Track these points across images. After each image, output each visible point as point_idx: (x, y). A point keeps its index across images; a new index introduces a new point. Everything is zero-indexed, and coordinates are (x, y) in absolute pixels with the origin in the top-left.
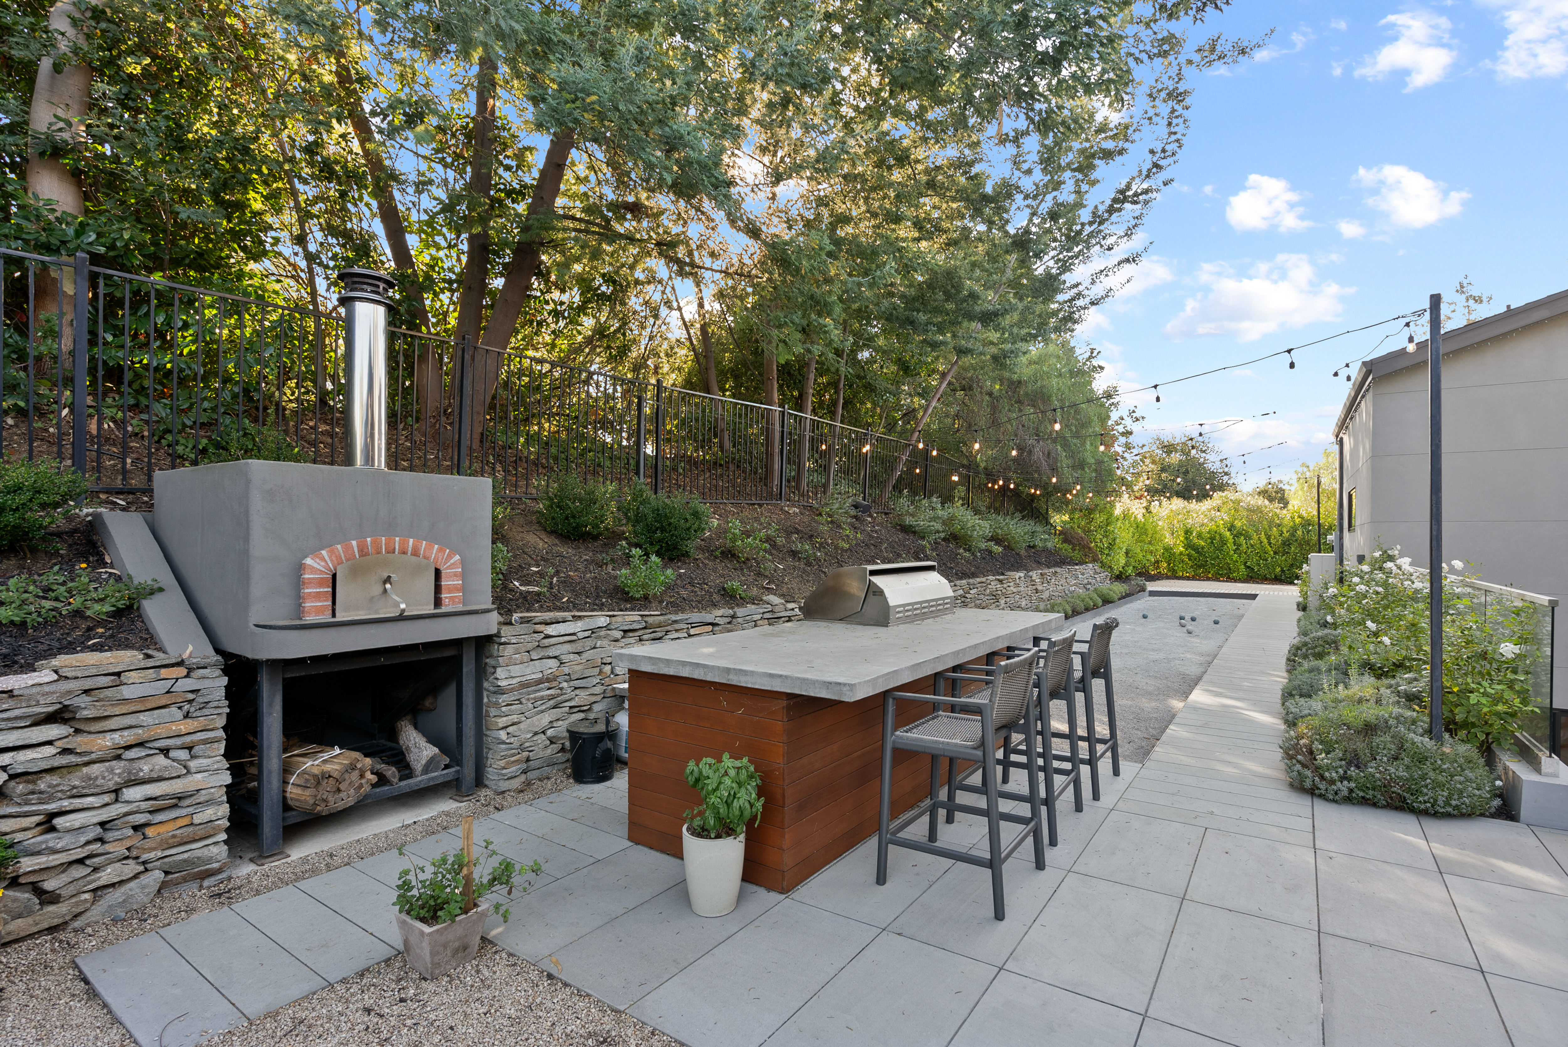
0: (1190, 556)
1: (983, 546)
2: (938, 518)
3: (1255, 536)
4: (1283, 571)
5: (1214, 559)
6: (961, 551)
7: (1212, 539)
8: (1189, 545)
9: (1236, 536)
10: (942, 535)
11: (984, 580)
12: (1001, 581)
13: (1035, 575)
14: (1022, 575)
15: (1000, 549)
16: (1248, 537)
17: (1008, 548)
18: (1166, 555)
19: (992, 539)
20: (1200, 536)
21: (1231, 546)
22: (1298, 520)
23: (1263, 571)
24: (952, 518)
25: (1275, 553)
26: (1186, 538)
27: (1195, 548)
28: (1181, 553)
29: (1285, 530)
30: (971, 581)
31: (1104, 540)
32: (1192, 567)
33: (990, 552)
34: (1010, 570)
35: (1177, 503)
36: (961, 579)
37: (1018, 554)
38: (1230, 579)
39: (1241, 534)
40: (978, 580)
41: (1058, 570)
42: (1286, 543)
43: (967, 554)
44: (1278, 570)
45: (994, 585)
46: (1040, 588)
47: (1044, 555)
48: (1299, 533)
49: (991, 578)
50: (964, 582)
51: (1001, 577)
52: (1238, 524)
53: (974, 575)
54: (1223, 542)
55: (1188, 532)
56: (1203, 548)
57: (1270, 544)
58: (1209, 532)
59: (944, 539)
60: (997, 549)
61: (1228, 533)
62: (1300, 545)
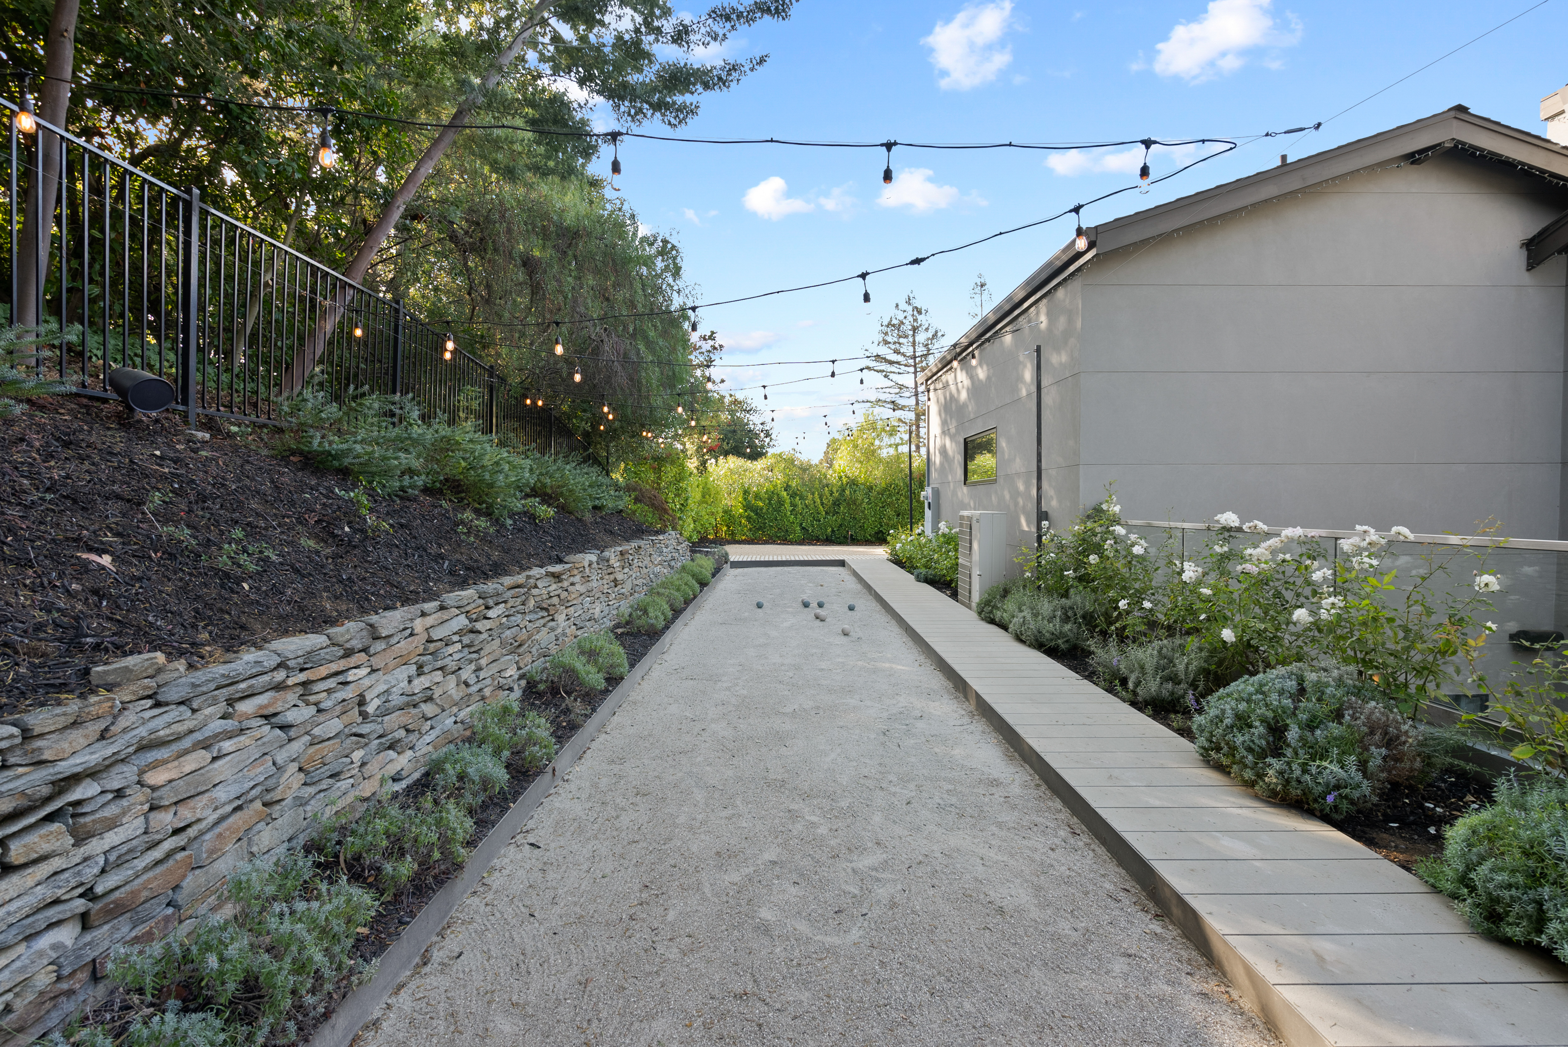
0: (749, 518)
1: (518, 505)
2: (415, 442)
3: (810, 496)
4: (833, 531)
5: (771, 521)
6: (468, 515)
7: (770, 499)
8: (748, 507)
9: (793, 495)
10: (420, 481)
11: (520, 579)
12: (557, 577)
13: (612, 554)
14: (594, 558)
15: (551, 512)
16: (802, 498)
17: (563, 509)
18: (726, 517)
19: (534, 492)
20: (757, 496)
21: (787, 506)
22: (845, 480)
23: (817, 532)
24: (446, 446)
25: (827, 513)
26: (745, 499)
27: (756, 511)
28: (741, 516)
29: (834, 490)
30: (490, 586)
31: (677, 499)
32: (750, 530)
33: (533, 517)
34: (570, 550)
35: (733, 462)
36: (463, 584)
37: (580, 520)
38: (785, 541)
39: (796, 494)
40: (508, 581)
41: (642, 543)
42: (836, 503)
43: (482, 523)
44: (830, 530)
45: (545, 588)
46: (620, 577)
47: (614, 520)
48: (847, 492)
49: (536, 572)
50: (469, 593)
51: (557, 568)
52: (793, 484)
53: (497, 570)
54: (781, 503)
55: (746, 492)
56: (761, 509)
57: (822, 504)
58: (766, 493)
59: (426, 490)
60: (546, 512)
61: (785, 493)
62: (849, 504)
